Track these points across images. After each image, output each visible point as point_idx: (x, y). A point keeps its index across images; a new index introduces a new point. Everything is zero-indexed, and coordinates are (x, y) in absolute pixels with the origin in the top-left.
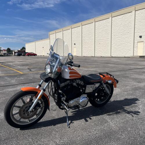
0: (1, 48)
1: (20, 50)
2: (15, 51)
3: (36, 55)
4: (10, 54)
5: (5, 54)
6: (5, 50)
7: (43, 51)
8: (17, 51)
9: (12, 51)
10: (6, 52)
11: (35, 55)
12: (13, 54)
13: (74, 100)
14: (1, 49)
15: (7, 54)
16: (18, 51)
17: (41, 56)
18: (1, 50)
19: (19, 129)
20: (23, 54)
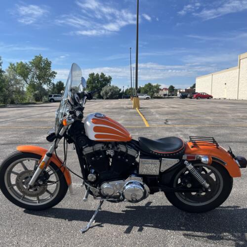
0: (160, 85)
1: (189, 88)
2: (181, 91)
3: (212, 97)
4: (173, 95)
5: (165, 95)
6: (166, 89)
7: (225, 90)
8: (184, 91)
9: (177, 90)
10: (167, 92)
11: (209, 97)
12: (177, 95)
13: (111, 183)
14: (160, 87)
15: (169, 95)
16: (186, 90)
17: (220, 99)
18: (161, 90)
19: (24, 209)
20: (189, 96)
